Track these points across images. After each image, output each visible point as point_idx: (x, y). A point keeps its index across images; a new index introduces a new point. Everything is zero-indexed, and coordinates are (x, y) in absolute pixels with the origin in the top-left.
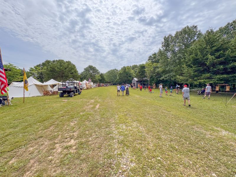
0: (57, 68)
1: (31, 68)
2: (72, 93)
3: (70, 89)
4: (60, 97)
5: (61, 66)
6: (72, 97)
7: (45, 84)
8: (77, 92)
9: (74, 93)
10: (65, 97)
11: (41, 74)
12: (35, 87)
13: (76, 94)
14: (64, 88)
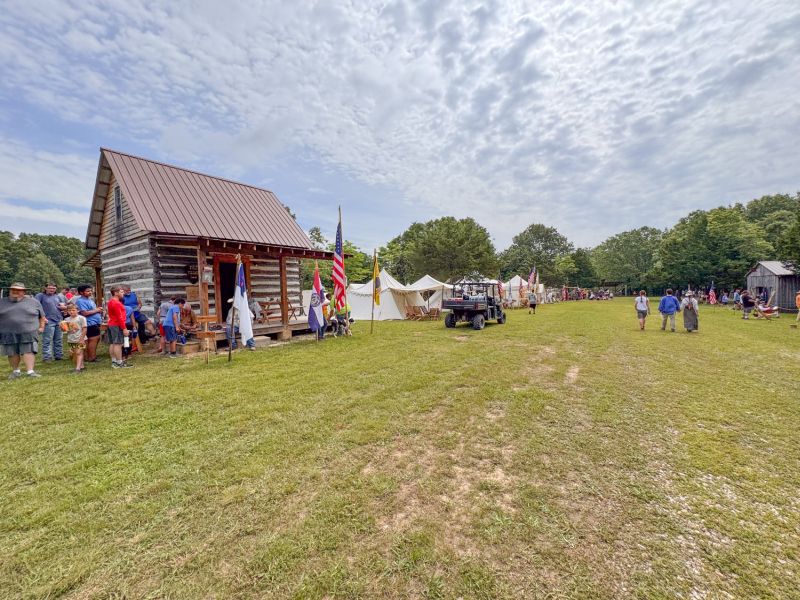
0: (441, 243)
1: (382, 249)
2: (481, 317)
3: (476, 304)
4: (448, 327)
5: (449, 235)
6: (478, 328)
7: (409, 288)
8: (493, 316)
9: (486, 318)
10: (459, 327)
11: (401, 262)
12: (390, 294)
13: (491, 320)
14: (459, 302)
